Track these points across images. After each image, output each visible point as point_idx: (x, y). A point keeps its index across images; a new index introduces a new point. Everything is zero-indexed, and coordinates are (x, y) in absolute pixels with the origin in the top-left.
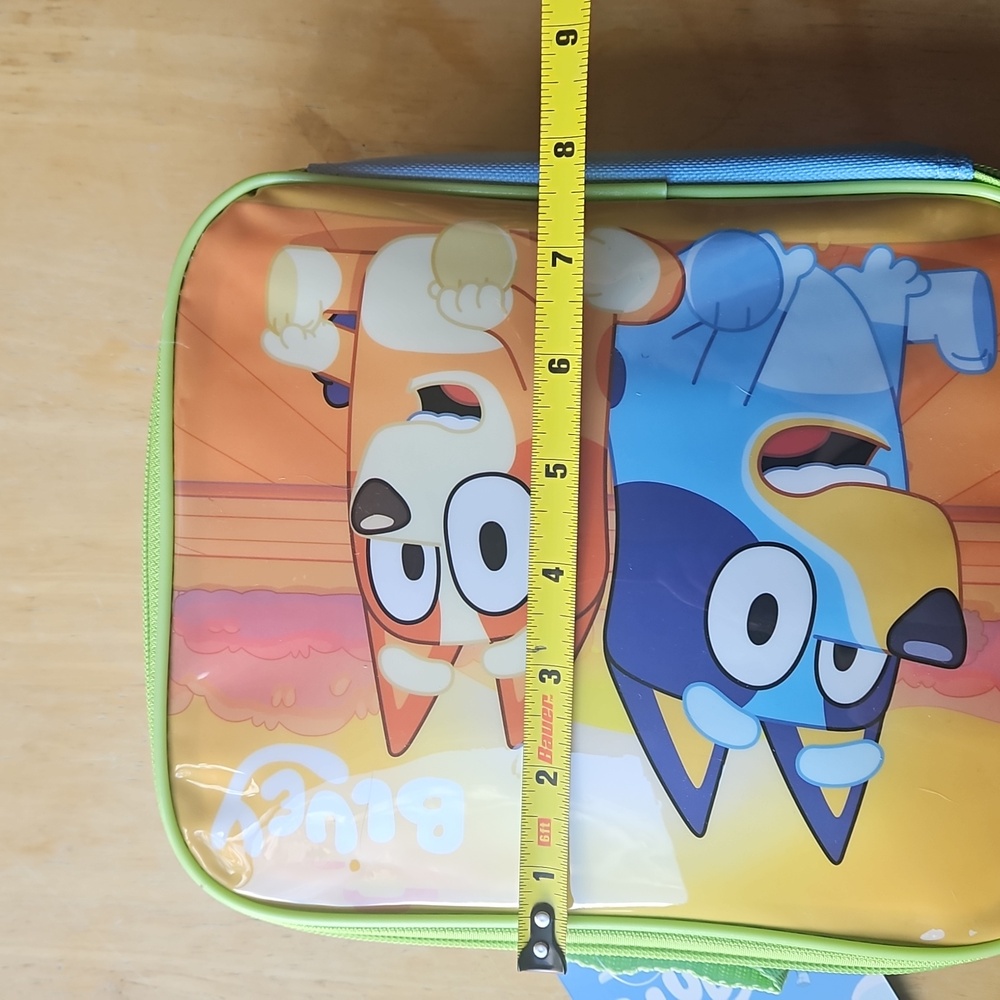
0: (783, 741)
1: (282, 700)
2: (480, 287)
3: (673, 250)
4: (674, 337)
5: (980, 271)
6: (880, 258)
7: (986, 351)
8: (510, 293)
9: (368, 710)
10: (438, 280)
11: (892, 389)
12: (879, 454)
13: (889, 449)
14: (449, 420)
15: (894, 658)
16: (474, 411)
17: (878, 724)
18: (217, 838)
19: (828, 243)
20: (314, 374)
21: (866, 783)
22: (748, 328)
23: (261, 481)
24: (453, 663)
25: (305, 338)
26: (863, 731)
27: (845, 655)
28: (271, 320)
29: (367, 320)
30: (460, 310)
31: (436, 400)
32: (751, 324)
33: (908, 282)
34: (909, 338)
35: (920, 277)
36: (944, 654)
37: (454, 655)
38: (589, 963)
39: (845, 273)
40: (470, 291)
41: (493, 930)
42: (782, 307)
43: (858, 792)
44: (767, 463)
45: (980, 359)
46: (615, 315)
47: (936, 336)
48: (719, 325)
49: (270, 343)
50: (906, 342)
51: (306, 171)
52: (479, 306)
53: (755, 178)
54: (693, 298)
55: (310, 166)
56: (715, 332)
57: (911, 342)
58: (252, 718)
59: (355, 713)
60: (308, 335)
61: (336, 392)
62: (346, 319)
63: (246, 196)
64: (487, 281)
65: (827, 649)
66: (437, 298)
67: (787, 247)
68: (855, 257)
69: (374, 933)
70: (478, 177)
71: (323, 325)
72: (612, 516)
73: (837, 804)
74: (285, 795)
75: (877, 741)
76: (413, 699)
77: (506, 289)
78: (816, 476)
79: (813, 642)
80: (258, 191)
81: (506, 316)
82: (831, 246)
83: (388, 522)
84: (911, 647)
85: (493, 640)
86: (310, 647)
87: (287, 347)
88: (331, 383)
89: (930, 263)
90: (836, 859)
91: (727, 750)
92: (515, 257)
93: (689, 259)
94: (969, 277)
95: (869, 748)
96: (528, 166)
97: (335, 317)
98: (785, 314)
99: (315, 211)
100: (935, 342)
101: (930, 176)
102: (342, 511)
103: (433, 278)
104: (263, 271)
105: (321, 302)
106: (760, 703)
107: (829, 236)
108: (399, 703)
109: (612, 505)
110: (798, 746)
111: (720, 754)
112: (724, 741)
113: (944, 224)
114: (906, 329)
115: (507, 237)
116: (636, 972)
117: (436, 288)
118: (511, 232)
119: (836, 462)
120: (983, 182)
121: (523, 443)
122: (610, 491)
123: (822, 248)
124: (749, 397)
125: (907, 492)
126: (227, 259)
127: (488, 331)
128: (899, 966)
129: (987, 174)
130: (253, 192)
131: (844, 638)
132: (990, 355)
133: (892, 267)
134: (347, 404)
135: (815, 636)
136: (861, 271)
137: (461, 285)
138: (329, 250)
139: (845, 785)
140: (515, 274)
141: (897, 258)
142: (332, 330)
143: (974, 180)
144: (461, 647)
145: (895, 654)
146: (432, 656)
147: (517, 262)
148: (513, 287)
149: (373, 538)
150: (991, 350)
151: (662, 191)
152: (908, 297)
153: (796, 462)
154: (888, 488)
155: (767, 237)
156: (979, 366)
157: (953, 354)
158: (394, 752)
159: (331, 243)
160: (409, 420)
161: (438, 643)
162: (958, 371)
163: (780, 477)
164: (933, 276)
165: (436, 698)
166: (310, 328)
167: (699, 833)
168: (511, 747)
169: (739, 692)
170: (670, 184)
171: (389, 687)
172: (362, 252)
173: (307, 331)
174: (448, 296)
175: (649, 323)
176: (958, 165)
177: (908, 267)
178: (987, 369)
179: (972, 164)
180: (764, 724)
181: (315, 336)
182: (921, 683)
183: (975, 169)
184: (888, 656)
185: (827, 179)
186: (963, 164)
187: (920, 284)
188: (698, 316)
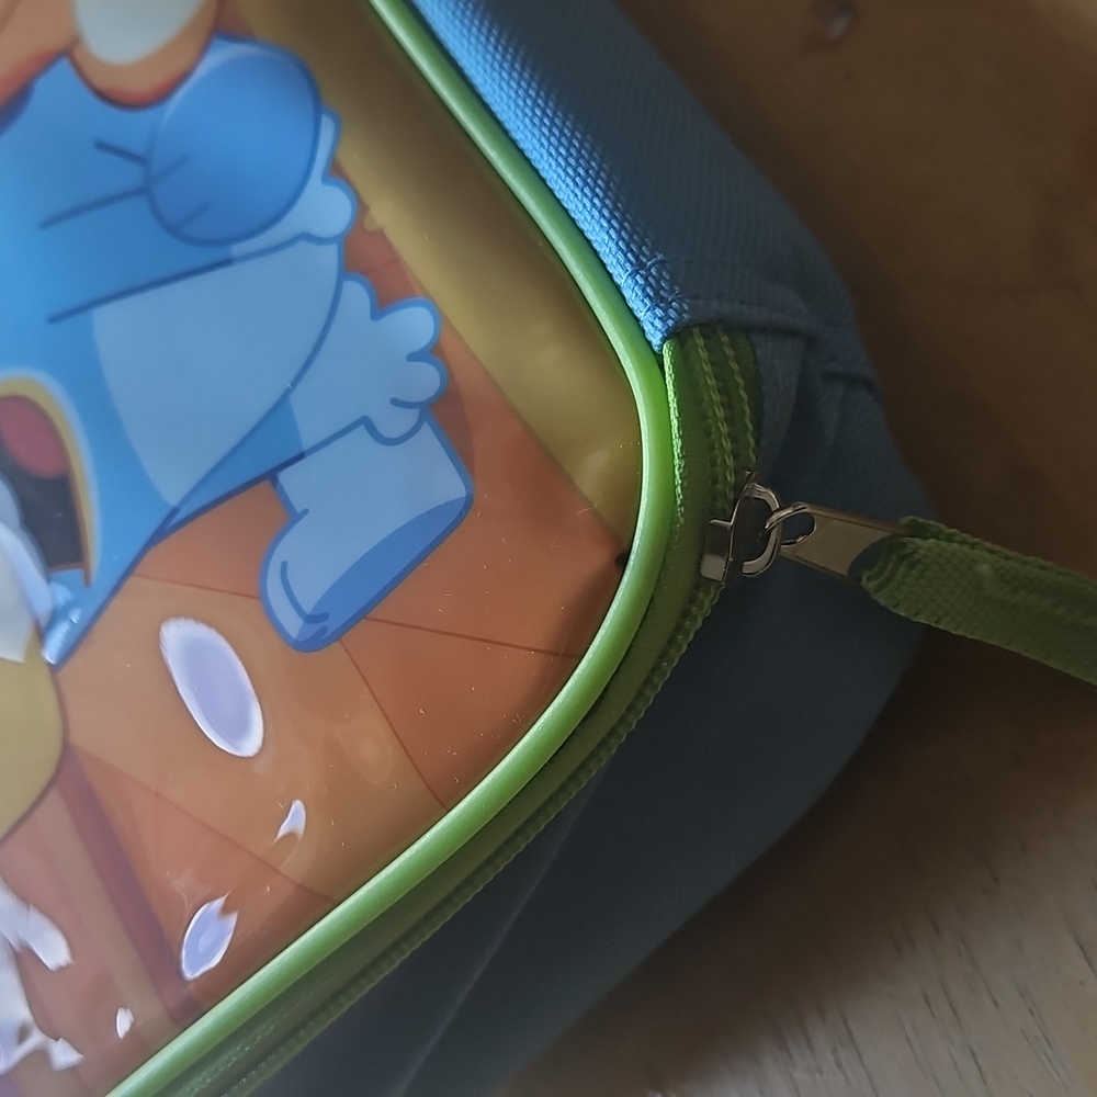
4: (102, 146)
5: (468, 503)
6: (415, 324)
7: (324, 617)
11: (175, 511)
13: (87, 585)
19: (381, 224)
22: (173, 230)
32: (183, 230)
33: (395, 402)
34: (282, 474)
35: (414, 413)
39: (357, 295)
42: (238, 249)
45: (310, 619)
46: (77, 40)
47: (306, 512)
50: (272, 476)
56: (140, 191)
57: (275, 482)
67: (335, 172)
68: (389, 291)
82: (380, 233)
93: (222, 54)
98: (226, 262)
100: (291, 516)
114: (301, 456)
119: (31, 519)
132: (324, 630)
133: (412, 357)
136: (375, 317)
141: (434, 353)
150: (332, 625)
152: (366, 423)
154: (40, 632)
155: (326, 128)
157: (284, 566)
162: (261, 597)
178: (297, 646)
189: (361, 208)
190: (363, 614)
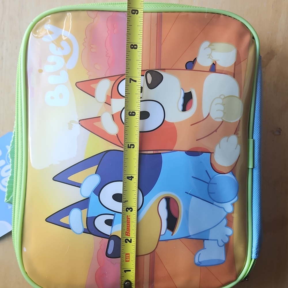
0: (83, 204)
1: (92, 48)
2: (223, 111)
3: (233, 170)
4: (206, 171)
5: (225, 261)
6: (229, 232)
7: (201, 263)
8: (221, 120)
9: (90, 76)
10: (225, 98)
11: (190, 236)
12: (171, 233)
13: (172, 235)
14: (181, 101)
15: (109, 237)
16: (184, 110)
17: (89, 232)
18: (48, 26)
19: (234, 216)
20: (196, 58)
21: (71, 229)
22: (209, 193)
23: (162, 41)
24: (105, 103)
25: (207, 55)
26: (87, 228)
27: (109, 223)
28: (213, 44)
29: (213, 75)
30: (216, 105)
31: (188, 97)
32: (210, 194)
33: (222, 240)
34: (205, 241)
35: (223, 243)
36: (110, 251)
37: (108, 103)
38: (12, 144)
39: (225, 222)
40: (222, 107)
41: (21, 115)
42: (215, 203)
43: (68, 227)
44: (168, 199)
45: (199, 262)
46: (213, 153)
47: (206, 249)
48: (210, 184)
49: (206, 44)
50: (204, 240)
51: (260, 55)
52: (217, 111)
53: (254, 194)
54: (218, 176)
55: (261, 56)
56: (208, 183)
57: (204, 241)
58: (87, 38)
59: (89, 71)
60: (208, 56)
61: (191, 65)
62: (213, 68)
63: (252, 36)
64: (225, 113)
65: (111, 217)
66: (220, 97)
67: (233, 204)
68: (229, 225)
69: (19, 77)
70: (256, 110)
71: (212, 61)
72: (152, 152)
73: (64, 220)
74: (62, 49)
75: (83, 232)
76: (94, 90)
77: (222, 119)
78: (164, 214)
79: (113, 213)
80: (254, 40)
81: (214, 119)
82: (233, 217)
83: (150, 82)
84: (112, 242)
85: (113, 115)
86: (110, 57)
87: (205, 49)
88: (193, 64)
89: (227, 247)
90: (47, 220)
91: (80, 187)
92: (232, 122)
93: (230, 175)
94: (223, 258)
95: (82, 230)
96: (259, 125)
97: (214, 64)
98: (213, 204)
99: (247, 58)
100: (204, 248)
101: (253, 246)
102: (153, 67)
103: (226, 96)
104: (229, 41)
105: (219, 60)
106: (94, 197)
107: (236, 217)
108: (92, 86)
109: (155, 152)
110: (81, 209)
111: (78, 185)
112: (83, 186)
113: (239, 250)
114: (208, 240)
115: (238, 119)
116: (10, 158)
117: (223, 97)
118: (240, 121)
119: (168, 220)
120: (251, 262)
121: (174, 125)
122: (159, 152)
123: (232, 215)
124: (188, 193)
125: (159, 241)
126: (232, 30)
127: (209, 114)
128: (15, 238)
129: (254, 263)
130: (253, 38)
131: (115, 222)
132: (200, 264)
133: (226, 235)
134: (186, 69)
135: (115, 214)
136: (225, 226)
137: (224, 105)
138: (235, 63)
139: (70, 223)
140: (227, 121)
141: (229, 237)
142: (210, 64)
143: (252, 259)
144: (110, 105)
145: (110, 237)
146: (107, 96)
147: (230, 122)
148: (223, 121)
149: (144, 77)
150: (201, 265)
151: (251, 166)
152: (217, 240)
153: (168, 208)
154: (160, 235)
155: (236, 198)
156: (197, 261)
157: (200, 254)
158: (77, 84)
159: (237, 63)
160: (182, 88)
161: (111, 98)
162: (195, 255)
163: (164, 203)
164: (223, 247)
165: (94, 97)
166: (211, 57)
167: (54, 179)
168: (79, 121)
169: (98, 191)
170: (252, 169)
171: (97, 82)
172: (234, 74)
173: (210, 56)
174: (220, 101)
175: (211, 163)
176: (256, 254)
177: (226, 240)
178: (195, 264)
179: (257, 258)
180: (88, 199)
181: (208, 58)
182: (101, 245)
183: (255, 259)
184: (109, 235)
185: (253, 216)
186: (257, 256)
187: (221, 244)
188: (212, 178)
189: (233, 212)
190: (205, 266)
